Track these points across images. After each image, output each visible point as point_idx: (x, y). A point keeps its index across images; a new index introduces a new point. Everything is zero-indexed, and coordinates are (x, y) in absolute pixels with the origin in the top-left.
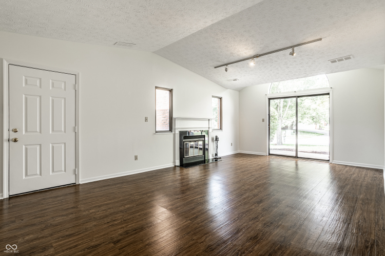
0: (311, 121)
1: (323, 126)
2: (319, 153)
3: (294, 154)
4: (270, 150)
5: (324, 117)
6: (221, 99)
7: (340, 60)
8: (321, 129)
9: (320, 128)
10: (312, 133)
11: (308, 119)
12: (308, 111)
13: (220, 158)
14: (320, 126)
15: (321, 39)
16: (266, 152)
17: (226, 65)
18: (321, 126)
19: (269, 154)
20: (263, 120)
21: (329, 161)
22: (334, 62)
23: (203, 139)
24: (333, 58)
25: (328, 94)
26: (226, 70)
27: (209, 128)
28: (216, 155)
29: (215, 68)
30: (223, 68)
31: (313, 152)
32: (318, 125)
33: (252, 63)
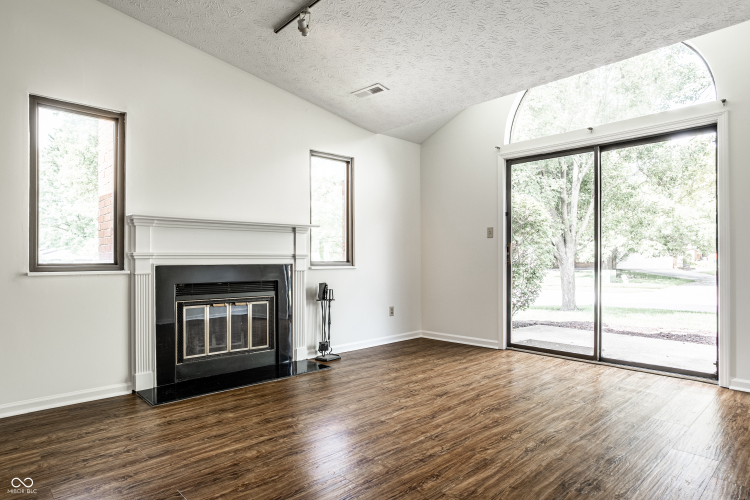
0: (660, 246)
1: (693, 261)
2: (679, 338)
5: (694, 238)
6: (349, 163)
8: (688, 269)
9: (685, 266)
10: (664, 277)
11: (654, 243)
12: (649, 216)
13: (337, 359)
14: (684, 262)
16: (498, 337)
17: (304, 8)
18: (688, 261)
19: (509, 344)
20: (490, 233)
21: (715, 377)
23: (270, 293)
25: (713, 127)
27: (295, 257)
28: (324, 347)
29: (277, 30)
31: (661, 336)
32: (680, 258)
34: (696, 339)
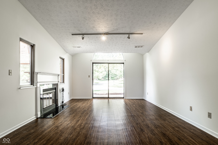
3: (107, 96)
4: (94, 95)
6: (63, 60)
7: (139, 47)
13: (65, 104)
15: (142, 34)
16: (91, 96)
17: (83, 34)
19: (93, 97)
20: (89, 76)
21: (124, 98)
22: (136, 47)
23: (55, 91)
24: (136, 45)
25: (124, 63)
26: (83, 38)
27: (58, 82)
28: (63, 102)
29: (72, 35)
30: (81, 36)
33: (104, 38)
34: (120, 94)
